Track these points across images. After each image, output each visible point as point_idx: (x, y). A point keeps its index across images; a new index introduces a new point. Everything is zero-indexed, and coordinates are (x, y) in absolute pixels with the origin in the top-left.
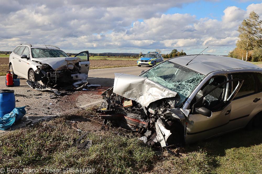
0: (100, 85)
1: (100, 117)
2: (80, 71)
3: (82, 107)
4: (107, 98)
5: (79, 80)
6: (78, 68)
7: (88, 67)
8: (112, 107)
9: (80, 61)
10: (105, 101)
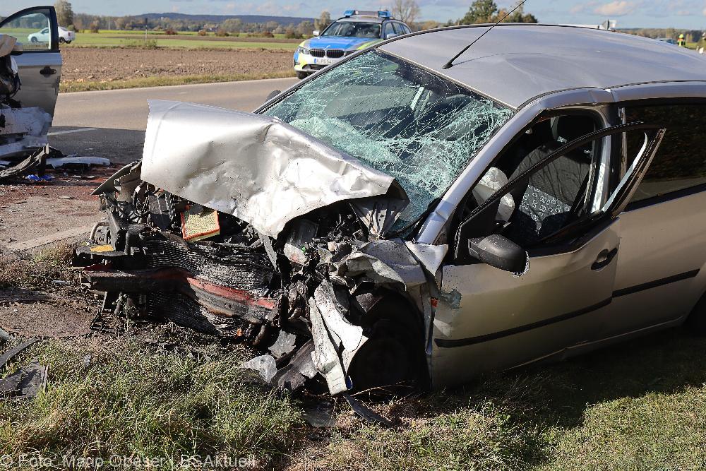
0: (107, 161)
1: (85, 280)
2: (16, 98)
3: (17, 246)
4: (115, 202)
5: (12, 135)
6: (6, 83)
7: (53, 77)
8: (134, 241)
9: (16, 53)
10: (106, 216)
